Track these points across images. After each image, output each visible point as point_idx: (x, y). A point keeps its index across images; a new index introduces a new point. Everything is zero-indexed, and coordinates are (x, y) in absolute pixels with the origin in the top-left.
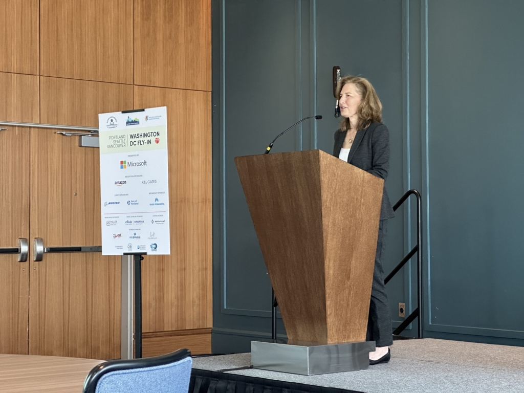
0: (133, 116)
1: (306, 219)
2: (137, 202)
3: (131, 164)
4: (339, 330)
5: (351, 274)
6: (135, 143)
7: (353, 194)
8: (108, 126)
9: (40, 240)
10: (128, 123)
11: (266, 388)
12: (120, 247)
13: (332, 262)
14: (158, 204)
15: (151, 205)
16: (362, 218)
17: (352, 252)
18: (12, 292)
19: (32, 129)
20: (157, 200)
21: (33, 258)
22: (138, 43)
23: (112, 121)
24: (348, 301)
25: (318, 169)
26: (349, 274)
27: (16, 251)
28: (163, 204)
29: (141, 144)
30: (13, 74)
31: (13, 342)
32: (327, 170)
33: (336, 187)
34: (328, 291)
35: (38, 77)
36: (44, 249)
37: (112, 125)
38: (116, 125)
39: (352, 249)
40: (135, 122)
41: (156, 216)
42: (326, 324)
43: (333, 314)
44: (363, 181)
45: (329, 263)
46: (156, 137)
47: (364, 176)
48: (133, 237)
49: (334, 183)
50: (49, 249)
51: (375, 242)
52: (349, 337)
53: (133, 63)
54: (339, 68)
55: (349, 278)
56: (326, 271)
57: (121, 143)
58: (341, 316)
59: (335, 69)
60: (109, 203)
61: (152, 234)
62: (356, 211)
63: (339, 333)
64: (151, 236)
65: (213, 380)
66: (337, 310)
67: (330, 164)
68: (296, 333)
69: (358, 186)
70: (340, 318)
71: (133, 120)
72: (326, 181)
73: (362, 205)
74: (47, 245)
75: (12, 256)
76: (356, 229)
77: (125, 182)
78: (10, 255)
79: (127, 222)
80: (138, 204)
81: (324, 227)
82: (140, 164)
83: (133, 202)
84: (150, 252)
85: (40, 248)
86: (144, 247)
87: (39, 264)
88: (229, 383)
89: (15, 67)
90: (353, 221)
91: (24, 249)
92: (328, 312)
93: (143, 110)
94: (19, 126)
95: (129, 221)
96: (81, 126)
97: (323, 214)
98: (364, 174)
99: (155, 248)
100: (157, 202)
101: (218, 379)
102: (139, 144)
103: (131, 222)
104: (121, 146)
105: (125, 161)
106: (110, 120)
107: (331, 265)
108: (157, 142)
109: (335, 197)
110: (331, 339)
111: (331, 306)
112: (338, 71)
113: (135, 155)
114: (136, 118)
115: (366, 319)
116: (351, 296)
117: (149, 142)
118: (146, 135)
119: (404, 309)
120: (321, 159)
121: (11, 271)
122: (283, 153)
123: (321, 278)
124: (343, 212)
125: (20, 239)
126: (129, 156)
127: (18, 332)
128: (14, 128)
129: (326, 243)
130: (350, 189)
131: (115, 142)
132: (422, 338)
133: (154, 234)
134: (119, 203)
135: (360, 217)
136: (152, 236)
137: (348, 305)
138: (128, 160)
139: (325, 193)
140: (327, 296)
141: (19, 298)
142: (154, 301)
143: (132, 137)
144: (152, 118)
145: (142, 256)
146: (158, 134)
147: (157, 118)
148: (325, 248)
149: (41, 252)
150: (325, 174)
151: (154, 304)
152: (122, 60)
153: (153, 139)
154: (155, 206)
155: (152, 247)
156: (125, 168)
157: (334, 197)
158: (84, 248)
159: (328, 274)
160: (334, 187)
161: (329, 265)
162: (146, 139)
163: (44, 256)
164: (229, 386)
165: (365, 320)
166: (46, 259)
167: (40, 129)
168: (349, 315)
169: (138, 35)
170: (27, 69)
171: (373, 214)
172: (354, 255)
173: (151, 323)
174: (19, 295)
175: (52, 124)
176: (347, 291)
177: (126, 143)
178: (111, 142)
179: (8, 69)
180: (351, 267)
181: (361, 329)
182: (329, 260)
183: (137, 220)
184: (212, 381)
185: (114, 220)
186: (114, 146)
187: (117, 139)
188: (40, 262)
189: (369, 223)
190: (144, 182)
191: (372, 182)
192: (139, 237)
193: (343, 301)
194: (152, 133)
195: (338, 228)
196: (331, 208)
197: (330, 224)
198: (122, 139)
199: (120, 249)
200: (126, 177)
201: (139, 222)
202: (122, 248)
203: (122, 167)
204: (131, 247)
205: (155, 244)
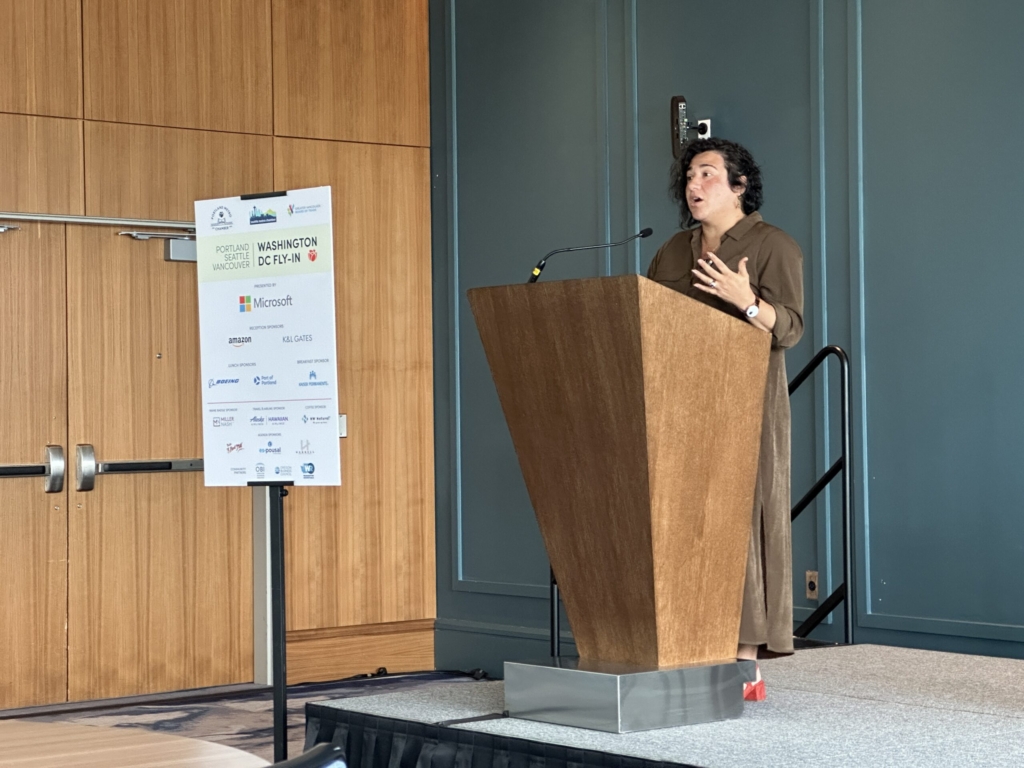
0: (264, 206)
1: (613, 417)
2: (273, 380)
3: (261, 303)
4: (683, 637)
5: (705, 526)
6: (268, 260)
7: (709, 363)
8: (212, 225)
9: (88, 449)
10: (256, 220)
11: (535, 761)
12: (240, 471)
13: (666, 502)
14: (315, 384)
15: (301, 384)
16: (726, 412)
17: (708, 481)
18: (34, 552)
19: (69, 228)
20: (313, 375)
21: (75, 484)
22: (281, 51)
23: (222, 216)
24: (701, 581)
25: (637, 315)
26: (702, 527)
27: (41, 471)
28: (325, 383)
29: (280, 263)
30: (28, 117)
31: (36, 652)
32: (655, 316)
33: (673, 350)
34: (659, 560)
35: (80, 122)
36: (97, 466)
37: (222, 222)
38: (231, 223)
39: (707, 474)
40: (268, 218)
41: (312, 407)
42: (654, 627)
43: (669, 606)
44: (728, 335)
45: (660, 503)
46: (311, 248)
47: (730, 327)
48: (267, 450)
49: (670, 343)
50: (107, 466)
51: (753, 460)
52: (702, 653)
53: (271, 93)
54: (683, 100)
55: (700, 534)
56: (655, 520)
57: (240, 261)
58: (686, 610)
59: (675, 101)
60: (218, 382)
61: (305, 444)
62: (714, 398)
63: (681, 646)
64: (302, 448)
65: (426, 742)
66: (677, 599)
67: (661, 303)
68: (596, 644)
69: (718, 348)
70: (683, 614)
71: (265, 213)
72: (653, 338)
73: (726, 385)
74: (102, 458)
75: (33, 482)
76: (715, 434)
77: (249, 339)
78: (29, 479)
79: (255, 419)
80: (275, 383)
81: (650, 432)
82: (278, 303)
83: (266, 378)
84: (300, 481)
85: (88, 465)
86: (288, 470)
87: (87, 496)
88: (459, 748)
89: (32, 104)
90: (708, 417)
91: (57, 465)
92: (660, 603)
93: (284, 194)
94: (43, 222)
95: (259, 417)
96: (168, 219)
97: (647, 406)
98: (730, 322)
99: (311, 472)
100: (313, 380)
101: (437, 741)
102: (277, 262)
103: (261, 420)
104: (241, 265)
105: (249, 298)
106: (218, 213)
107: (665, 508)
108: (313, 257)
109: (671, 369)
110: (665, 657)
111: (666, 591)
112: (682, 106)
113: (269, 285)
114: (270, 210)
115: (737, 617)
116: (707, 569)
117: (297, 258)
118: (289, 244)
119: (816, 584)
120: (642, 293)
121: (31, 511)
122: (565, 282)
123: (645, 535)
124: (688, 401)
125: (49, 446)
126: (257, 286)
127: (46, 631)
128: (34, 225)
129: (654, 464)
130: (701, 354)
131: (228, 258)
132: (853, 643)
133: (308, 444)
134: (237, 381)
135: (723, 410)
136: (305, 448)
137: (700, 588)
138: (255, 294)
139: (650, 364)
140: (656, 571)
141: (48, 563)
142: (319, 568)
143: (261, 247)
144: (301, 210)
145: (286, 488)
146: (315, 242)
147: (313, 209)
148: (651, 475)
149: (91, 472)
150: (650, 325)
151: (318, 573)
152: (249, 87)
153: (304, 252)
154: (309, 387)
155: (304, 471)
156: (249, 309)
157: (669, 371)
158: (177, 462)
159: (659, 526)
160: (669, 350)
161: (660, 509)
162: (290, 252)
163: (98, 479)
164: (460, 755)
165: (735, 619)
166: (102, 485)
167: (86, 228)
168: (701, 609)
169: (281, 36)
170: (57, 106)
171: (748, 405)
172: (711, 486)
173: (313, 611)
174: (48, 559)
175: (110, 216)
176: (697, 560)
177: (251, 260)
178: (220, 259)
179: (19, 108)
180: (706, 512)
181: (727, 636)
182: (661, 498)
183: (276, 416)
184: (425, 745)
185: (227, 415)
186: (227, 266)
187: (233, 253)
188: (89, 492)
189: (741, 422)
190: (287, 340)
191: (746, 338)
192: (279, 450)
193: (690, 580)
194: (301, 239)
195: (679, 433)
196: (662, 393)
197: (661, 425)
198: (242, 251)
199: (239, 475)
200: (251, 328)
201: (279, 419)
202: (244, 473)
203: (242, 309)
204: (262, 469)
205: (311, 464)
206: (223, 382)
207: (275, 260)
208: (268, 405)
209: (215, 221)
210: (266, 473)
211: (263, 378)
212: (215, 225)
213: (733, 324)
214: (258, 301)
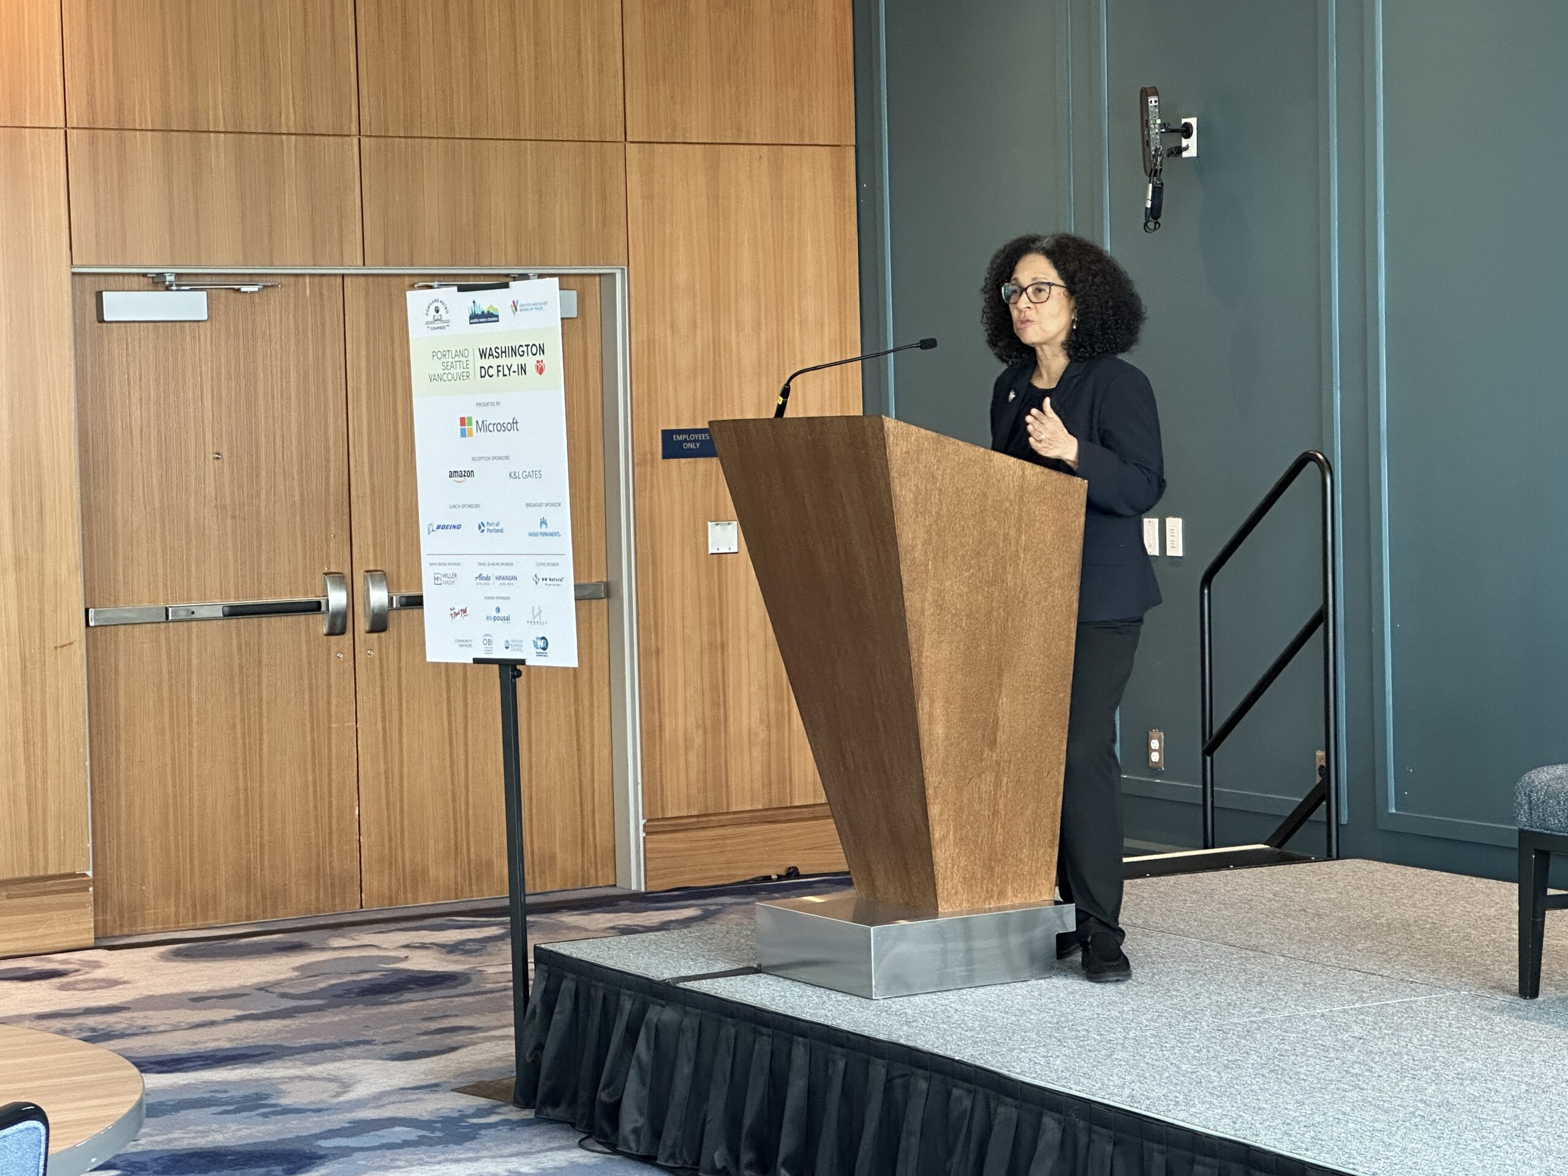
0: (485, 300)
1: (869, 594)
2: (499, 528)
3: (483, 427)
4: (973, 877)
5: (999, 733)
6: (491, 372)
7: (994, 524)
8: (427, 323)
9: (378, 575)
10: (474, 318)
11: (762, 1034)
12: (465, 643)
13: (939, 704)
14: (546, 534)
15: (531, 534)
16: (1023, 586)
17: (1000, 676)
18: (311, 714)
19: (348, 280)
20: (543, 522)
21: (362, 624)
22: (635, 24)
23: (437, 312)
24: (996, 804)
25: (885, 468)
26: (995, 734)
27: (315, 607)
28: (556, 534)
29: (504, 375)
30: (284, 137)
31: (318, 845)
32: (911, 468)
33: (940, 509)
34: (932, 779)
35: (355, 141)
36: (391, 599)
37: (438, 322)
38: (448, 321)
39: (1000, 667)
40: (489, 317)
41: (543, 564)
42: (932, 864)
43: (951, 837)
44: (1021, 488)
45: (933, 705)
46: (538, 357)
47: (1023, 476)
48: (495, 619)
49: (935, 500)
50: (404, 600)
51: (1067, 646)
52: (1002, 894)
53: (621, 82)
54: (1156, 93)
55: (993, 744)
56: (924, 728)
57: (460, 371)
58: (975, 841)
59: (1145, 94)
60: (438, 527)
61: (536, 611)
62: (1004, 568)
63: (971, 886)
64: (534, 617)
65: (653, 1003)
66: (962, 827)
67: (919, 452)
69: (1007, 504)
70: (971, 846)
71: (486, 309)
72: (909, 496)
73: (1021, 551)
74: (399, 589)
75: (307, 621)
76: (1008, 614)
77: (470, 474)
78: (302, 618)
79: (480, 577)
80: (501, 531)
81: (911, 615)
82: (502, 427)
83: (491, 525)
84: (533, 660)
85: (379, 597)
86: (519, 645)
87: (379, 638)
88: (686, 1013)
89: (289, 119)
90: (996, 593)
91: (337, 598)
92: (937, 833)
93: (506, 285)
95: (484, 575)
96: (477, 264)
97: (904, 583)
98: (1023, 469)
99: (544, 649)
100: (544, 529)
101: (664, 1003)
102: (501, 374)
103: (488, 578)
104: (460, 377)
105: (470, 418)
106: (433, 308)
107: (938, 710)
108: (540, 370)
109: (938, 534)
110: (946, 902)
111: (945, 817)
112: (1153, 100)
113: (492, 404)
114: (491, 306)
115: (1052, 847)
116: (1004, 788)
117: (523, 370)
118: (514, 351)
120: (891, 440)
121: (305, 660)
123: (911, 747)
124: (967, 574)
125: (326, 574)
126: (478, 404)
127: (330, 817)
128: (301, 279)
129: (920, 656)
130: (982, 512)
131: (445, 367)
132: (1338, 858)
133: (540, 611)
134: (459, 527)
136: (536, 619)
137: (995, 813)
138: (477, 415)
139: (906, 528)
140: (930, 792)
141: (330, 728)
142: (700, 732)
143: (483, 354)
144: (527, 308)
145: (518, 667)
146: (541, 349)
147: (539, 306)
148: (915, 671)
149: (382, 608)
150: (904, 480)
151: (698, 740)
152: (590, 77)
154: (540, 537)
155: (536, 646)
156: (471, 435)
157: (935, 537)
159: (931, 735)
160: (934, 509)
161: (932, 714)
162: (515, 361)
163: (393, 616)
164: (686, 1022)
165: (1049, 850)
166: (399, 624)
167: (370, 279)
168: (999, 838)
170: (323, 121)
172: (1006, 681)
173: (693, 791)
174: (330, 722)
175: (399, 265)
176: (990, 777)
177: (471, 371)
178: (437, 368)
179: (270, 125)
180: (1000, 714)
181: (1037, 872)
182: (932, 701)
183: (503, 574)
184: (651, 1007)
185: (449, 570)
186: (445, 377)
187: (450, 360)
188: (383, 634)
189: (1046, 599)
190: (513, 476)
191: (1049, 488)
192: (508, 619)
193: (981, 802)
194: (527, 346)
195: (953, 615)
196: (927, 565)
197: (927, 605)
198: (461, 359)
199: (464, 648)
200: (473, 459)
201: (507, 578)
202: (470, 646)
203: (463, 434)
204: (490, 642)
205: (543, 638)
206: (444, 527)
207: (498, 371)
208: (494, 559)
209: (431, 319)
210: (494, 646)
211: (488, 523)
212: (431, 323)
213: (1027, 472)
214: (480, 423)
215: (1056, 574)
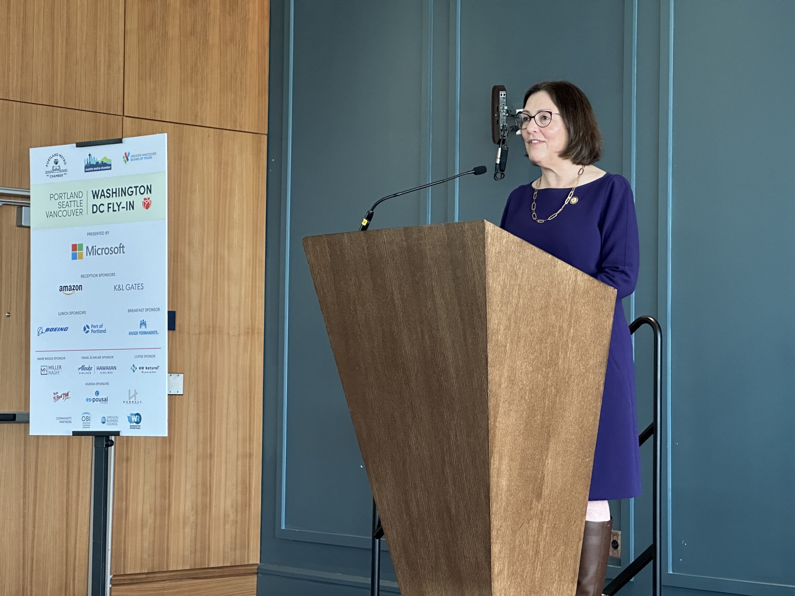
0: (99, 153)
1: (452, 371)
2: (103, 329)
3: (93, 251)
5: (544, 488)
6: (102, 208)
7: (554, 317)
10: (90, 167)
12: (66, 420)
13: (505, 461)
14: (145, 333)
16: (569, 369)
17: (548, 441)
20: (143, 323)
22: (133, 39)
23: (56, 163)
24: (538, 546)
25: (483, 263)
26: (541, 488)
28: (154, 332)
29: (114, 211)
32: (501, 265)
33: (518, 302)
34: (496, 522)
37: (57, 171)
38: (66, 170)
39: (548, 433)
40: (104, 166)
41: (141, 356)
43: (505, 571)
44: (574, 290)
45: (500, 462)
46: (145, 196)
48: (94, 400)
49: (515, 294)
53: (122, 77)
54: (504, 89)
55: (539, 496)
56: (493, 480)
57: (73, 208)
58: (522, 576)
59: (496, 90)
60: (47, 330)
61: (132, 393)
62: (558, 354)
64: (130, 398)
66: (515, 563)
67: (508, 252)
69: (564, 302)
70: (519, 580)
71: (100, 160)
72: (499, 288)
73: (570, 341)
76: (557, 392)
77: (80, 287)
79: (83, 368)
80: (104, 331)
81: (492, 387)
82: (111, 251)
83: (95, 327)
84: (126, 431)
86: (114, 420)
90: (550, 375)
92: (496, 567)
93: (120, 141)
95: (87, 366)
97: (489, 360)
98: (576, 276)
99: (137, 423)
100: (143, 329)
102: (111, 210)
103: (90, 369)
104: (74, 213)
105: (81, 245)
106: (52, 160)
107: (504, 467)
108: (147, 206)
109: (515, 322)
111: (502, 555)
112: (502, 94)
113: (102, 233)
114: (105, 158)
116: (544, 534)
117: (131, 206)
118: (124, 192)
119: (619, 542)
120: (489, 241)
122: (406, 229)
123: (483, 496)
124: (532, 357)
126: (89, 234)
129: (495, 421)
130: (546, 307)
131: (61, 205)
133: (136, 393)
134: (66, 329)
135: (566, 366)
136: (132, 398)
137: (537, 553)
138: (88, 242)
139: (494, 315)
140: (494, 533)
142: (152, 515)
144: (137, 158)
146: (149, 189)
147: (148, 156)
148: (491, 432)
150: (495, 274)
151: (151, 521)
152: (102, 69)
153: (138, 199)
154: (139, 336)
155: (130, 421)
156: (81, 258)
157: (513, 324)
158: (20, 414)
159: (498, 486)
160: (514, 301)
161: (499, 469)
162: (124, 200)
165: (571, 585)
168: (538, 575)
172: (552, 446)
176: (535, 524)
177: (84, 208)
178: (54, 206)
180: (546, 472)
182: (501, 458)
185: (55, 363)
186: (60, 214)
187: (66, 200)
189: (583, 381)
190: (118, 288)
191: (592, 293)
192: (106, 400)
193: (528, 544)
194: (136, 187)
195: (521, 389)
196: (506, 346)
197: (503, 380)
198: (76, 199)
199: (65, 424)
200: (82, 276)
201: (107, 368)
203: (74, 257)
204: (88, 419)
205: (138, 414)
206: (52, 330)
207: (109, 208)
208: (97, 354)
209: (50, 169)
210: (91, 422)
211: (92, 326)
212: (50, 172)
213: (579, 278)
214: (90, 248)
215: (591, 362)
